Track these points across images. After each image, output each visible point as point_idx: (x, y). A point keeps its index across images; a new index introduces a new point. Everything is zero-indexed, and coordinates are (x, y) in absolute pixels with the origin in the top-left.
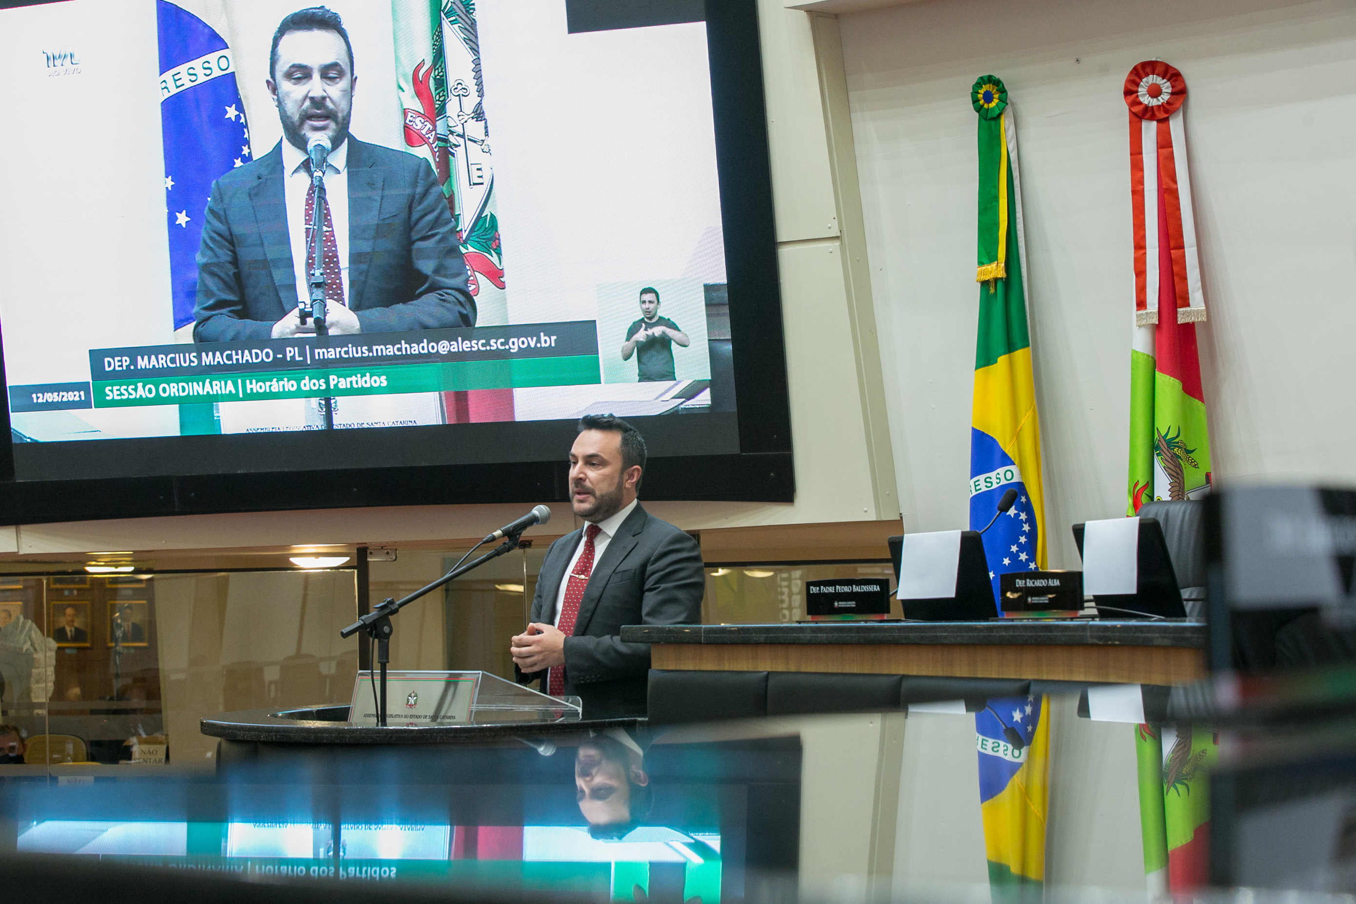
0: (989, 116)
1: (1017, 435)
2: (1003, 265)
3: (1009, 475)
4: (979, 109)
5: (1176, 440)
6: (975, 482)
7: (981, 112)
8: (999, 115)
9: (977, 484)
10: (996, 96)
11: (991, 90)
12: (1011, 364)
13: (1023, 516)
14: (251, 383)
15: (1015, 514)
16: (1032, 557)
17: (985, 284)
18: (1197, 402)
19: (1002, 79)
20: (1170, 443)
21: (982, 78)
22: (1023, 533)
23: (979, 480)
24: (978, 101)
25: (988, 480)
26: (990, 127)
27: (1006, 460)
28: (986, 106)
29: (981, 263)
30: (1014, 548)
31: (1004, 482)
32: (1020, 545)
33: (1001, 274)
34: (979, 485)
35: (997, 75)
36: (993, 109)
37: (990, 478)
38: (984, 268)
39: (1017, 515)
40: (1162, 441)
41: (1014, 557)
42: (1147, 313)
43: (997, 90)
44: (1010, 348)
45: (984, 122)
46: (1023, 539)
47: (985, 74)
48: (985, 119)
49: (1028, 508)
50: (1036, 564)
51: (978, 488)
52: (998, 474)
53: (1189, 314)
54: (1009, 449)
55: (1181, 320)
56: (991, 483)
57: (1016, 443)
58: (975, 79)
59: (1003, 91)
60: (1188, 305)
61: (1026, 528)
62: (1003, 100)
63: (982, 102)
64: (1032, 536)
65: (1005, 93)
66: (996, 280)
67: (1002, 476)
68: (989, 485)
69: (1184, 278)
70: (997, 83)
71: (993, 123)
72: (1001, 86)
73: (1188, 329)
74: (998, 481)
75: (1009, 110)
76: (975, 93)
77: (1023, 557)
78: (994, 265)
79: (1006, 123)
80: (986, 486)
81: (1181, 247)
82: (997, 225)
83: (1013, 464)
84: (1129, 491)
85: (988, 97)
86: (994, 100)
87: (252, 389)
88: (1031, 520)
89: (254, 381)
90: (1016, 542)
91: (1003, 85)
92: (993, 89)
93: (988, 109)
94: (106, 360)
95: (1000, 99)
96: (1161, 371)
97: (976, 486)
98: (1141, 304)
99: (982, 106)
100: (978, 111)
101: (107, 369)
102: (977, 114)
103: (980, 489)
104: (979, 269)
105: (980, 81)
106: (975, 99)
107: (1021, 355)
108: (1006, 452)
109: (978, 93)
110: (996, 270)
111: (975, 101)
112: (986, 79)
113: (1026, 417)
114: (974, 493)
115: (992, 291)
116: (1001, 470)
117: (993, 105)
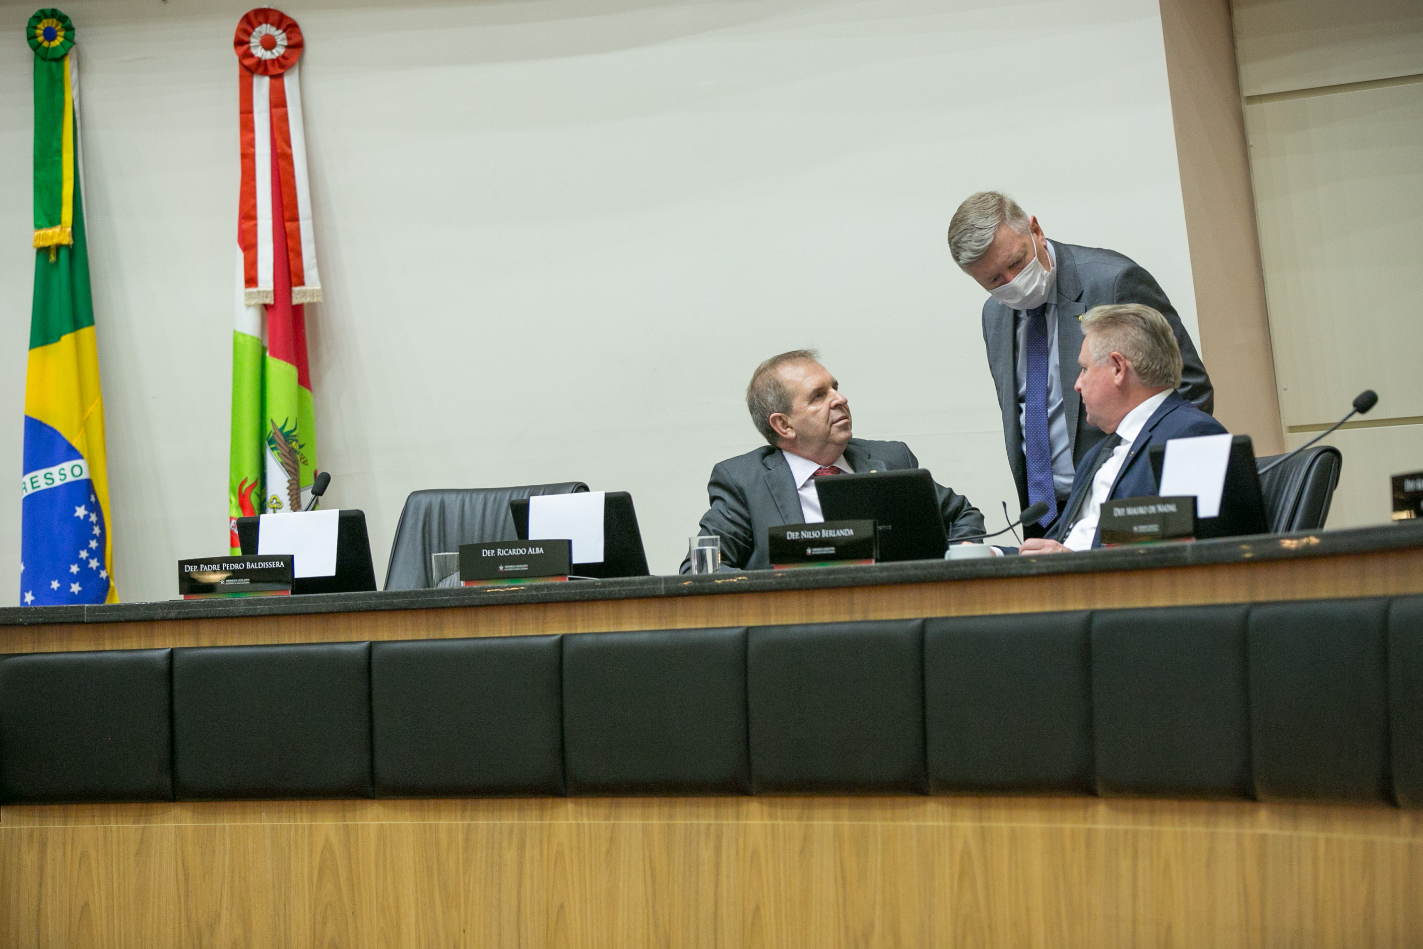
0: (49, 55)
1: (85, 424)
2: (69, 229)
3: (77, 471)
4: (36, 48)
5: (294, 433)
6: (31, 479)
7: (39, 51)
8: (63, 57)
9: (34, 480)
10: (62, 33)
11: (54, 26)
12: (77, 343)
13: (93, 518)
15: (85, 516)
16: (102, 566)
17: (43, 252)
18: (306, 391)
19: (70, 17)
20: (288, 437)
21: (42, 11)
22: (94, 537)
23: (36, 477)
24: (35, 37)
25: (48, 476)
26: (50, 69)
27: (72, 453)
28: (46, 44)
29: (38, 227)
30: (84, 554)
31: (70, 478)
32: (90, 551)
33: (67, 240)
34: (37, 481)
35: (63, 9)
36: (55, 48)
37: (51, 474)
38: (42, 232)
39: (87, 517)
40: (279, 434)
41: (83, 564)
42: (259, 292)
43: (62, 27)
44: (77, 325)
45: (45, 65)
46: (93, 544)
47: (48, 6)
48: (44, 59)
49: (95, 507)
50: (107, 572)
51: (35, 485)
52: (63, 469)
53: (305, 294)
54: (76, 443)
55: (296, 301)
56: (53, 480)
57: (84, 434)
58: (34, 10)
59: (69, 29)
60: (302, 283)
61: (97, 531)
62: (70, 40)
63: (41, 39)
64: (102, 539)
65: (71, 32)
66: (59, 247)
67: (68, 472)
68: (50, 481)
69: (299, 254)
70: (63, 19)
71: (54, 64)
72: (68, 21)
73: (298, 310)
74: (63, 477)
75: (73, 52)
76: (32, 28)
77: (94, 564)
78: (57, 229)
79: (69, 65)
80: (47, 483)
81: (295, 219)
82: (59, 183)
83: (81, 457)
84: (232, 489)
85: (50, 34)
86: (58, 38)
88: (101, 523)
90: (85, 546)
91: (70, 21)
92: (57, 26)
93: (48, 48)
95: (65, 37)
96: (274, 354)
97: (32, 483)
98: (251, 280)
99: (40, 44)
100: (35, 50)
102: (33, 53)
103: (39, 487)
104: (37, 233)
105: (40, 14)
106: (32, 35)
107: (86, 332)
108: (74, 444)
109: (36, 28)
110: (61, 235)
111: (31, 37)
112: (49, 13)
113: (94, 405)
114: (30, 491)
115: (53, 258)
116: (67, 466)
117: (56, 43)
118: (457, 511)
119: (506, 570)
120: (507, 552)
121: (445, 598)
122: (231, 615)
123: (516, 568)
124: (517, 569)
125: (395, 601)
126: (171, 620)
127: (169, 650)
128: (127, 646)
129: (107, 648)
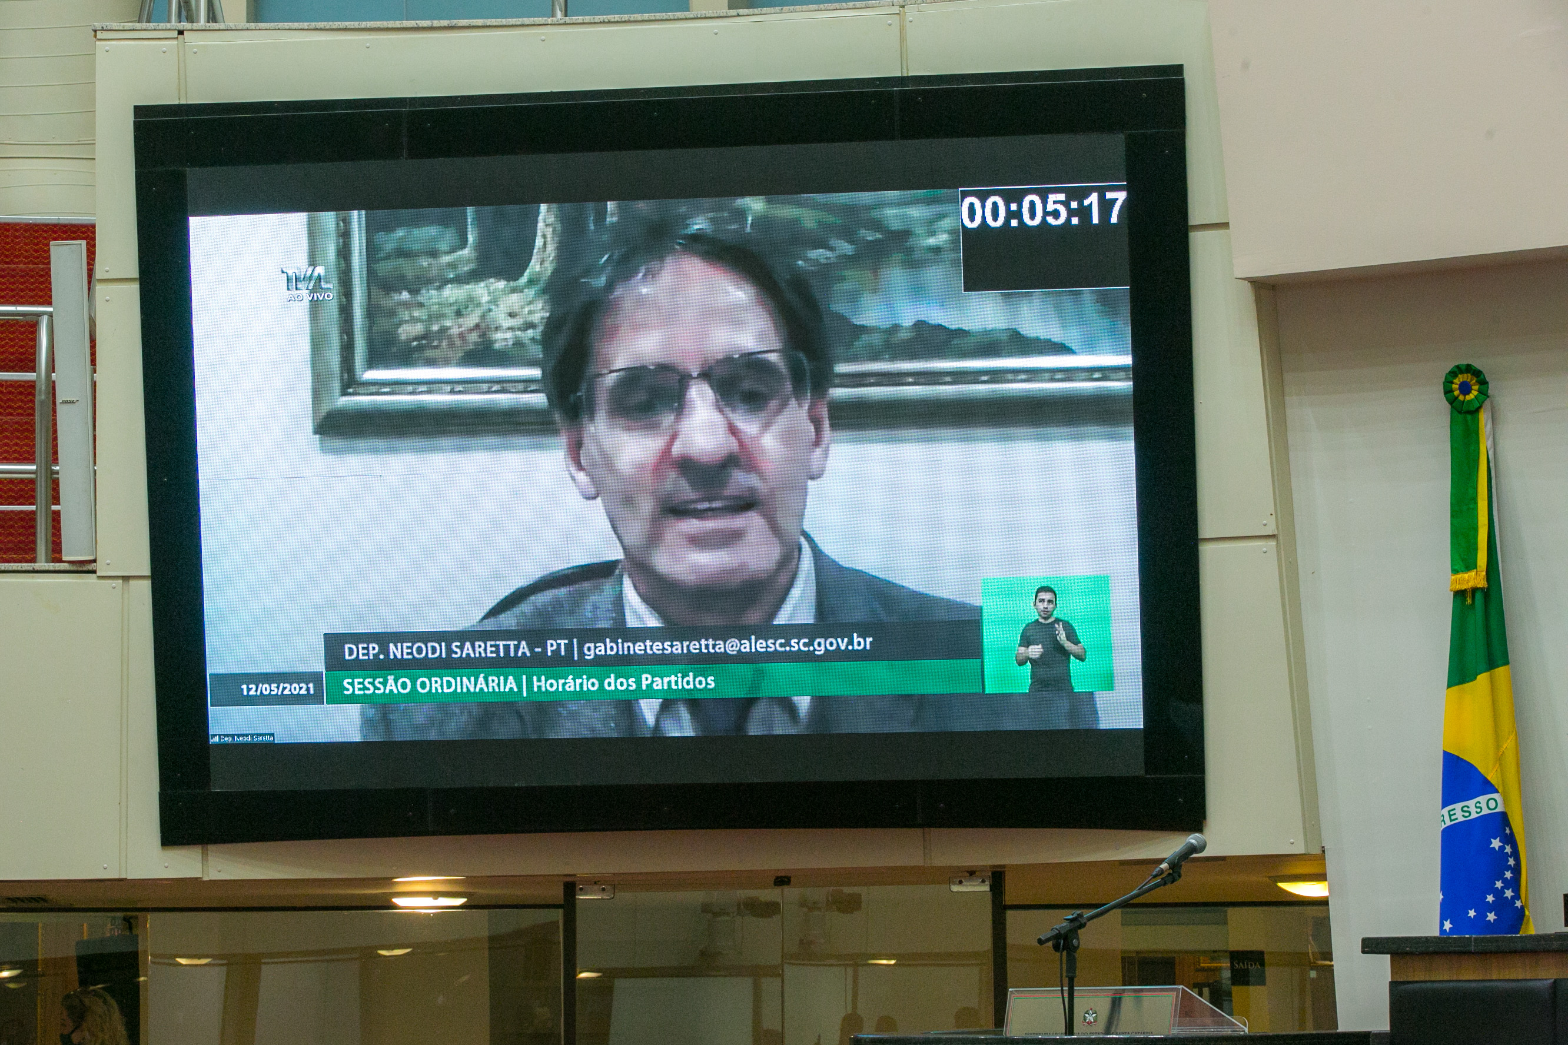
0: (1465, 408)
1: (1500, 759)
2: (1484, 573)
3: (1492, 804)
4: (1452, 401)
6: (1449, 812)
7: (1454, 404)
8: (1478, 410)
9: (1452, 813)
10: (1476, 387)
11: (1468, 380)
12: (1493, 684)
13: (1508, 849)
14: (539, 680)
15: (1500, 847)
16: (1517, 896)
17: (1460, 595)
19: (1484, 372)
21: (1458, 367)
22: (1509, 868)
23: (1454, 809)
24: (1452, 391)
25: (1465, 809)
26: (1466, 421)
27: (1487, 787)
28: (1461, 398)
29: (1455, 571)
30: (1499, 884)
31: (1485, 811)
32: (1505, 881)
33: (1482, 583)
34: (1455, 814)
35: (1477, 364)
36: (1470, 402)
37: (1468, 807)
38: (1459, 576)
39: (1502, 848)
41: (1498, 894)
43: (1476, 381)
44: (1491, 664)
45: (1460, 417)
46: (1508, 875)
47: (1464, 362)
48: (1460, 412)
49: (1510, 839)
50: (1521, 902)
51: (1453, 817)
52: (1479, 803)
54: (1492, 777)
56: (1469, 812)
57: (1499, 770)
58: (1450, 366)
59: (1483, 383)
61: (1511, 862)
62: (1484, 393)
63: (1456, 393)
64: (1517, 870)
65: (1486, 385)
66: (1474, 590)
67: (1484, 805)
68: (1467, 814)
70: (1477, 373)
71: (1469, 417)
72: (1482, 376)
74: (1479, 810)
75: (1487, 404)
76: (1448, 382)
77: (1509, 894)
78: (1473, 573)
79: (1484, 417)
80: (1463, 816)
82: (1475, 530)
83: (1497, 791)
85: (1465, 389)
86: (1473, 391)
87: (539, 687)
88: (1516, 854)
89: (543, 678)
90: (1500, 877)
91: (1484, 375)
92: (1471, 380)
93: (1464, 401)
94: (347, 646)
95: (1480, 391)
97: (1450, 816)
99: (1456, 398)
100: (1451, 403)
101: (347, 657)
102: (1450, 407)
103: (1457, 819)
104: (1453, 577)
105: (1456, 370)
106: (1449, 389)
107: (1501, 671)
108: (1489, 778)
109: (1452, 383)
110: (1475, 579)
111: (1448, 392)
112: (1463, 368)
113: (1509, 741)
114: (1448, 823)
115: (1469, 601)
116: (1482, 799)
117: (1471, 396)
127: (1552, 981)
128: (1513, 976)
129: (1494, 977)
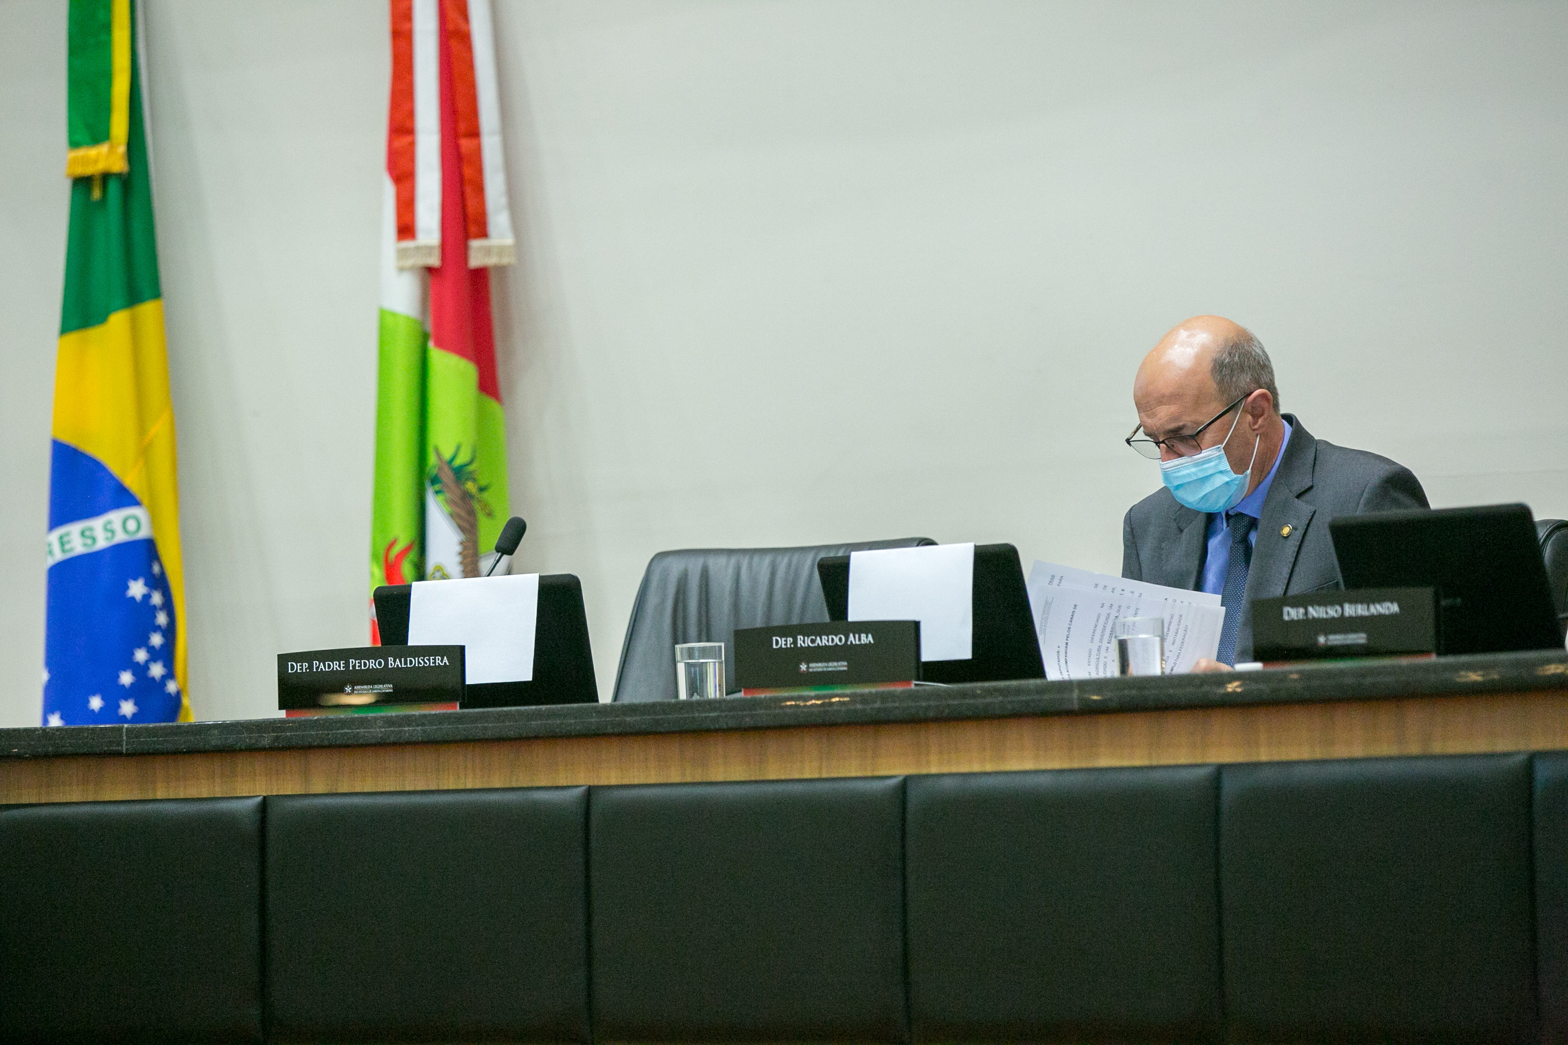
1: (145, 452)
2: (122, 149)
3: (132, 525)
5: (471, 468)
12: (135, 330)
13: (157, 599)
15: (143, 595)
16: (170, 674)
17: (82, 183)
18: (492, 404)
20: (460, 474)
22: (157, 628)
27: (124, 498)
29: (74, 144)
30: (141, 655)
31: (121, 537)
32: (151, 650)
33: (118, 165)
38: (81, 153)
39: (147, 597)
40: (446, 469)
41: (140, 671)
42: (418, 248)
44: (133, 298)
46: (156, 640)
49: (159, 583)
50: (177, 683)
53: (488, 251)
54: (132, 481)
55: (475, 261)
57: (143, 469)
60: (483, 234)
61: (162, 619)
64: (170, 632)
66: (106, 177)
67: (117, 526)
69: (479, 189)
73: (480, 277)
77: (157, 670)
78: (104, 149)
81: (475, 133)
82: (107, 76)
83: (138, 504)
84: (375, 556)
88: (168, 606)
90: (143, 642)
96: (440, 344)
98: (406, 230)
104: (73, 154)
107: (148, 309)
108: (127, 482)
110: (109, 157)
113: (159, 423)
114: (59, 556)
115: (97, 194)
116: (115, 517)
118: (728, 584)
119: (811, 670)
120: (813, 641)
121: (711, 715)
122: (361, 741)
123: (828, 667)
124: (830, 669)
125: (628, 719)
126: (263, 749)
127: (260, 799)
128: (192, 793)
129: (162, 796)
